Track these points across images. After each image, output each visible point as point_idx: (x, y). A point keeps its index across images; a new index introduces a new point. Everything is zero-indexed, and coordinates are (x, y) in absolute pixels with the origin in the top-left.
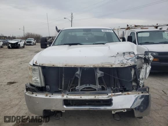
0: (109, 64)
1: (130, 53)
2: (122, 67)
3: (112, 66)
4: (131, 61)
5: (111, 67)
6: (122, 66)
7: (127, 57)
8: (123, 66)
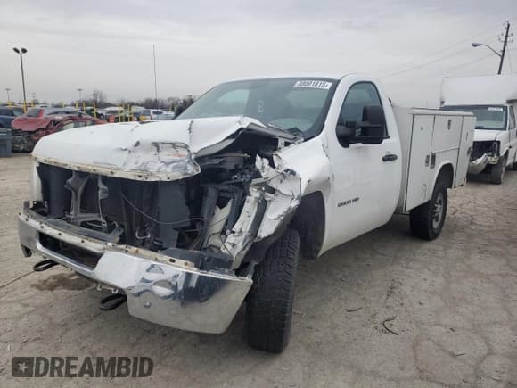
0: (110, 167)
1: (174, 145)
2: (139, 179)
3: (112, 173)
4: (174, 168)
5: (111, 175)
6: (140, 177)
7: (167, 155)
8: (143, 179)
